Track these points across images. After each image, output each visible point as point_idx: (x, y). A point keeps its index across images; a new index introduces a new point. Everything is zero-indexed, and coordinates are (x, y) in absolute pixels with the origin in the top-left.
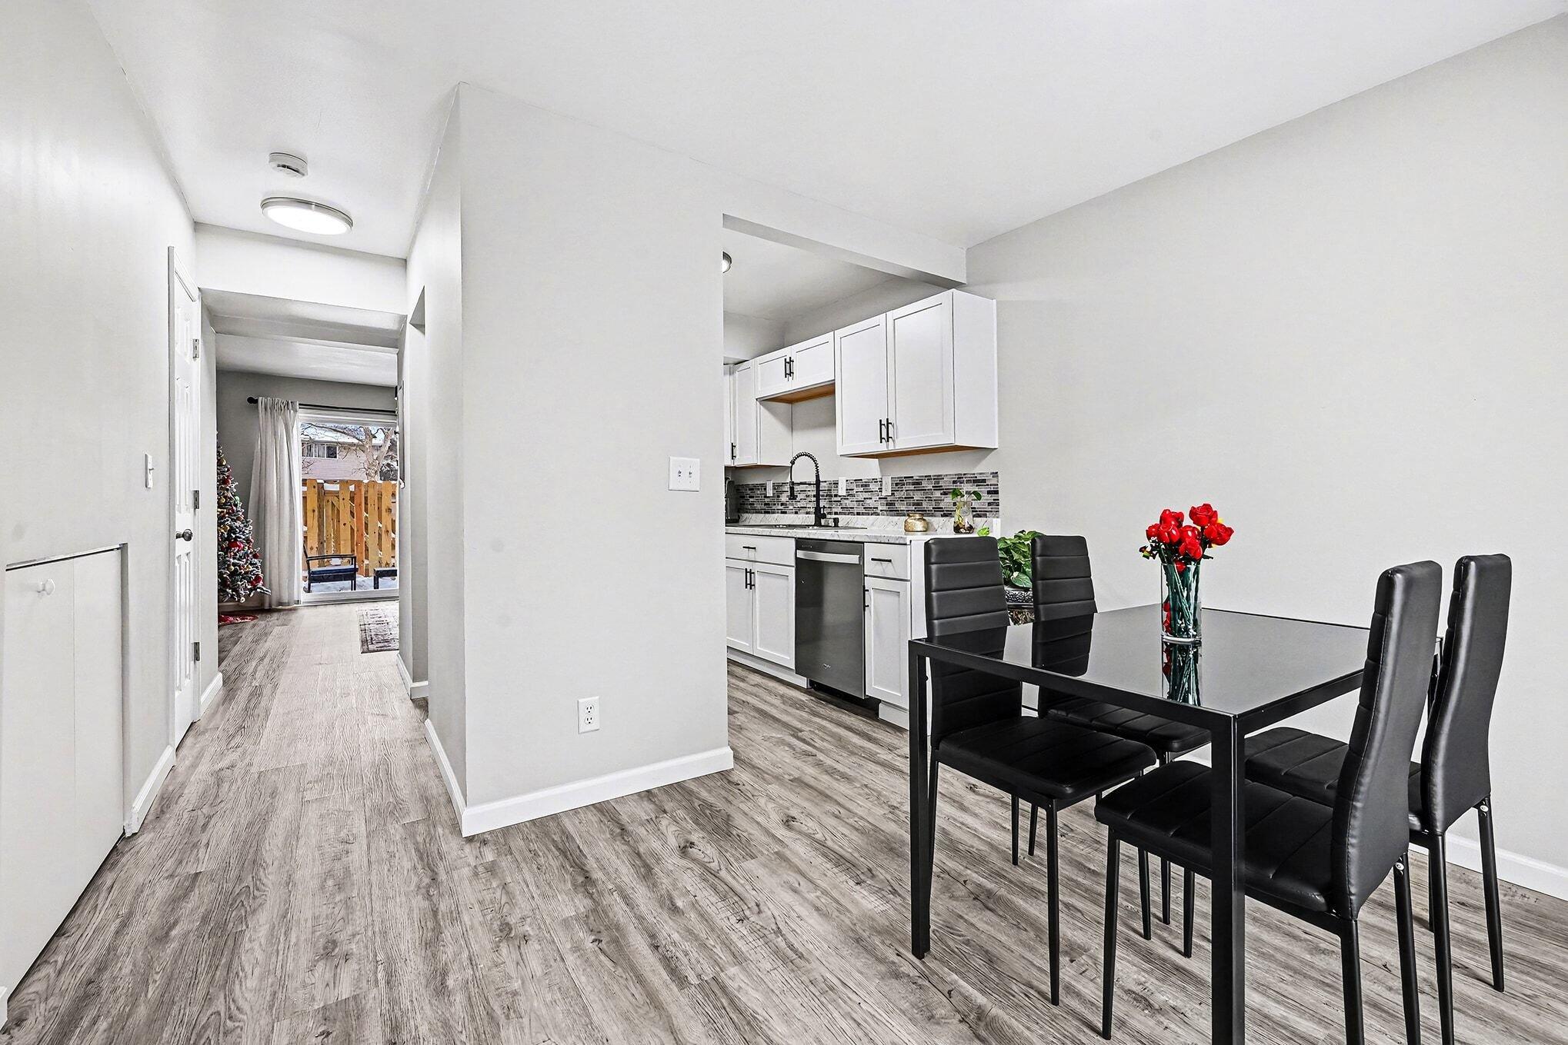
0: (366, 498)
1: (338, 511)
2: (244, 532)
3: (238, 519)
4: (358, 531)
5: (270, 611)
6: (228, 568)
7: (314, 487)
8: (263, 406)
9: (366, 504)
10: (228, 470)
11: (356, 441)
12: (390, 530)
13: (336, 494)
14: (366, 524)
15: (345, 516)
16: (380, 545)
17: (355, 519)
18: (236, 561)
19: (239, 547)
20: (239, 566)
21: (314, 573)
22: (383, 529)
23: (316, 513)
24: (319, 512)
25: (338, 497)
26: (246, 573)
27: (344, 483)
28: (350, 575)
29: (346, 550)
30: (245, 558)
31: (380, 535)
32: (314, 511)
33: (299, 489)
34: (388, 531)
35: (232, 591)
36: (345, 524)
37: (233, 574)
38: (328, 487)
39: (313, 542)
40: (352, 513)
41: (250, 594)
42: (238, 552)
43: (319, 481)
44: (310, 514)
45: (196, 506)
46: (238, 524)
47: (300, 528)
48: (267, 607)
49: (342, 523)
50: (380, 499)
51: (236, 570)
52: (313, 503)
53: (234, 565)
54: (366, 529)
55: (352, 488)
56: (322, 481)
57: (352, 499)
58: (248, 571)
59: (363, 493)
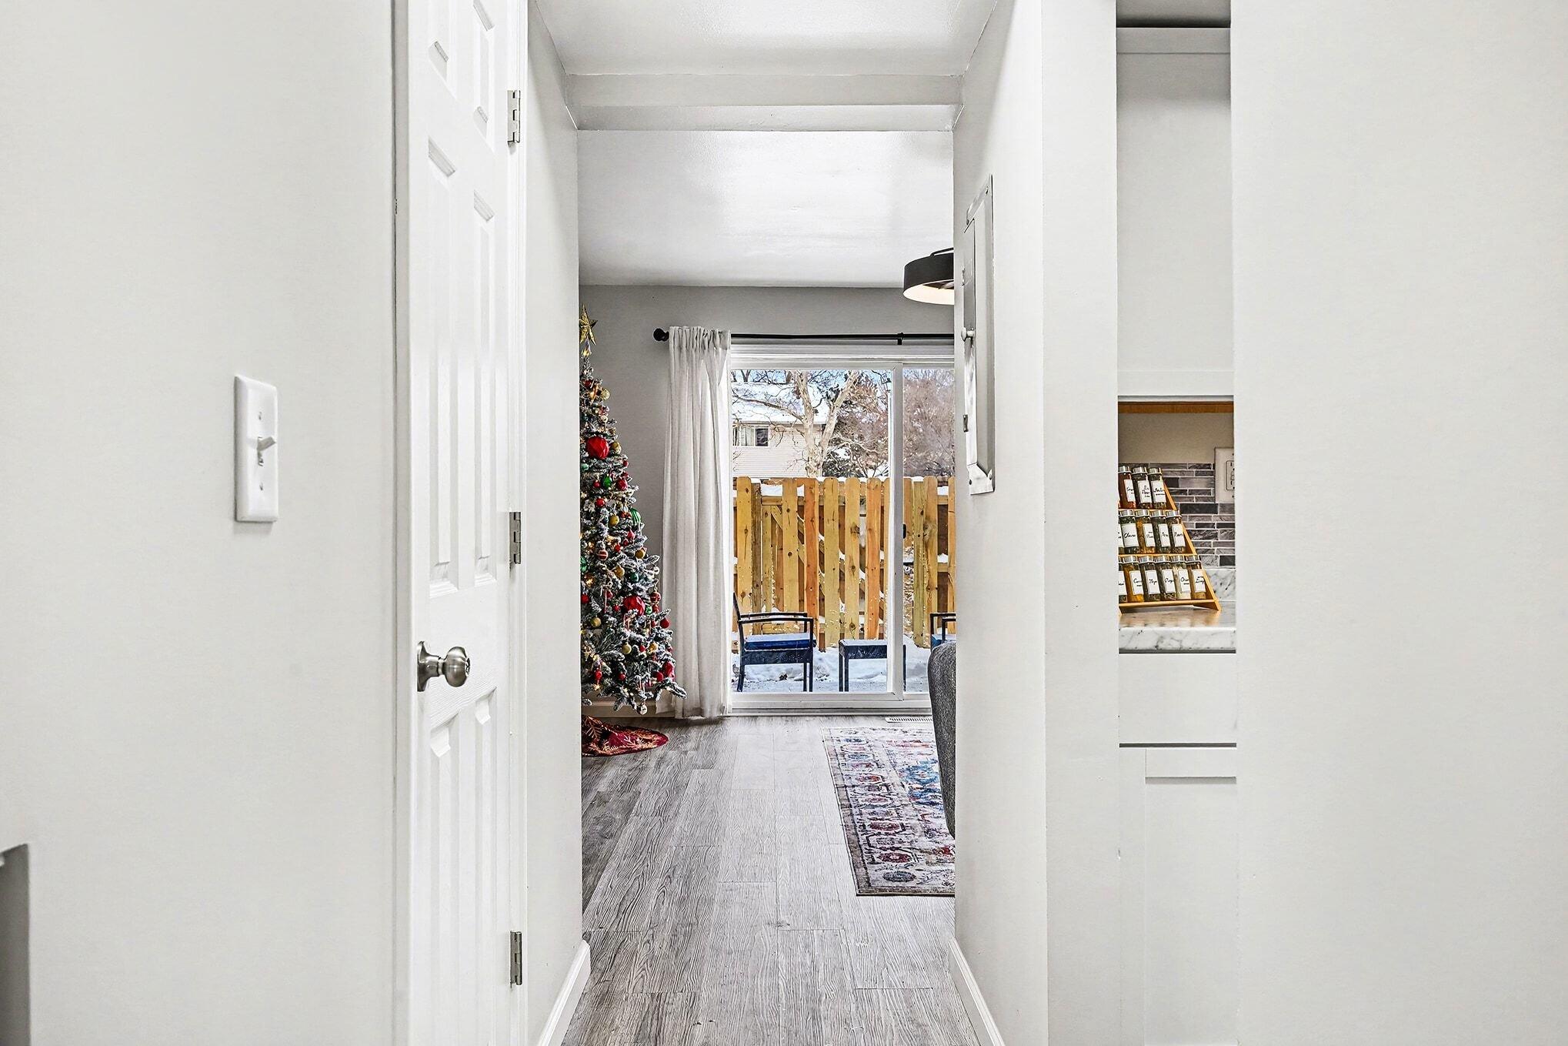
0: (821, 508)
1: (781, 531)
2: (646, 579)
3: (639, 555)
4: (808, 566)
5: (685, 724)
6: (622, 647)
7: (747, 491)
8: (677, 345)
9: (821, 518)
10: (625, 464)
11: (792, 419)
12: (857, 566)
13: (778, 502)
14: (822, 554)
15: (790, 540)
16: (841, 592)
17: (805, 545)
18: (634, 635)
19: (639, 607)
20: (639, 644)
21: (748, 645)
22: (847, 565)
23: (750, 534)
24: (754, 534)
25: (780, 507)
26: (650, 656)
27: (789, 483)
28: (800, 652)
29: (791, 605)
30: (648, 627)
31: (842, 575)
32: (746, 531)
33: (728, 495)
34: (853, 567)
35: (629, 692)
36: (790, 554)
37: (631, 658)
38: (767, 491)
39: (746, 586)
40: (801, 536)
41: (655, 696)
42: (637, 616)
43: (754, 481)
44: (741, 536)
45: (515, 559)
46: (638, 563)
47: (729, 562)
48: (679, 716)
49: (785, 552)
50: (842, 509)
51: (634, 652)
52: (746, 520)
53: (632, 641)
54: (822, 563)
55: (801, 491)
56: (758, 481)
57: (801, 510)
58: (653, 654)
59: (817, 499)
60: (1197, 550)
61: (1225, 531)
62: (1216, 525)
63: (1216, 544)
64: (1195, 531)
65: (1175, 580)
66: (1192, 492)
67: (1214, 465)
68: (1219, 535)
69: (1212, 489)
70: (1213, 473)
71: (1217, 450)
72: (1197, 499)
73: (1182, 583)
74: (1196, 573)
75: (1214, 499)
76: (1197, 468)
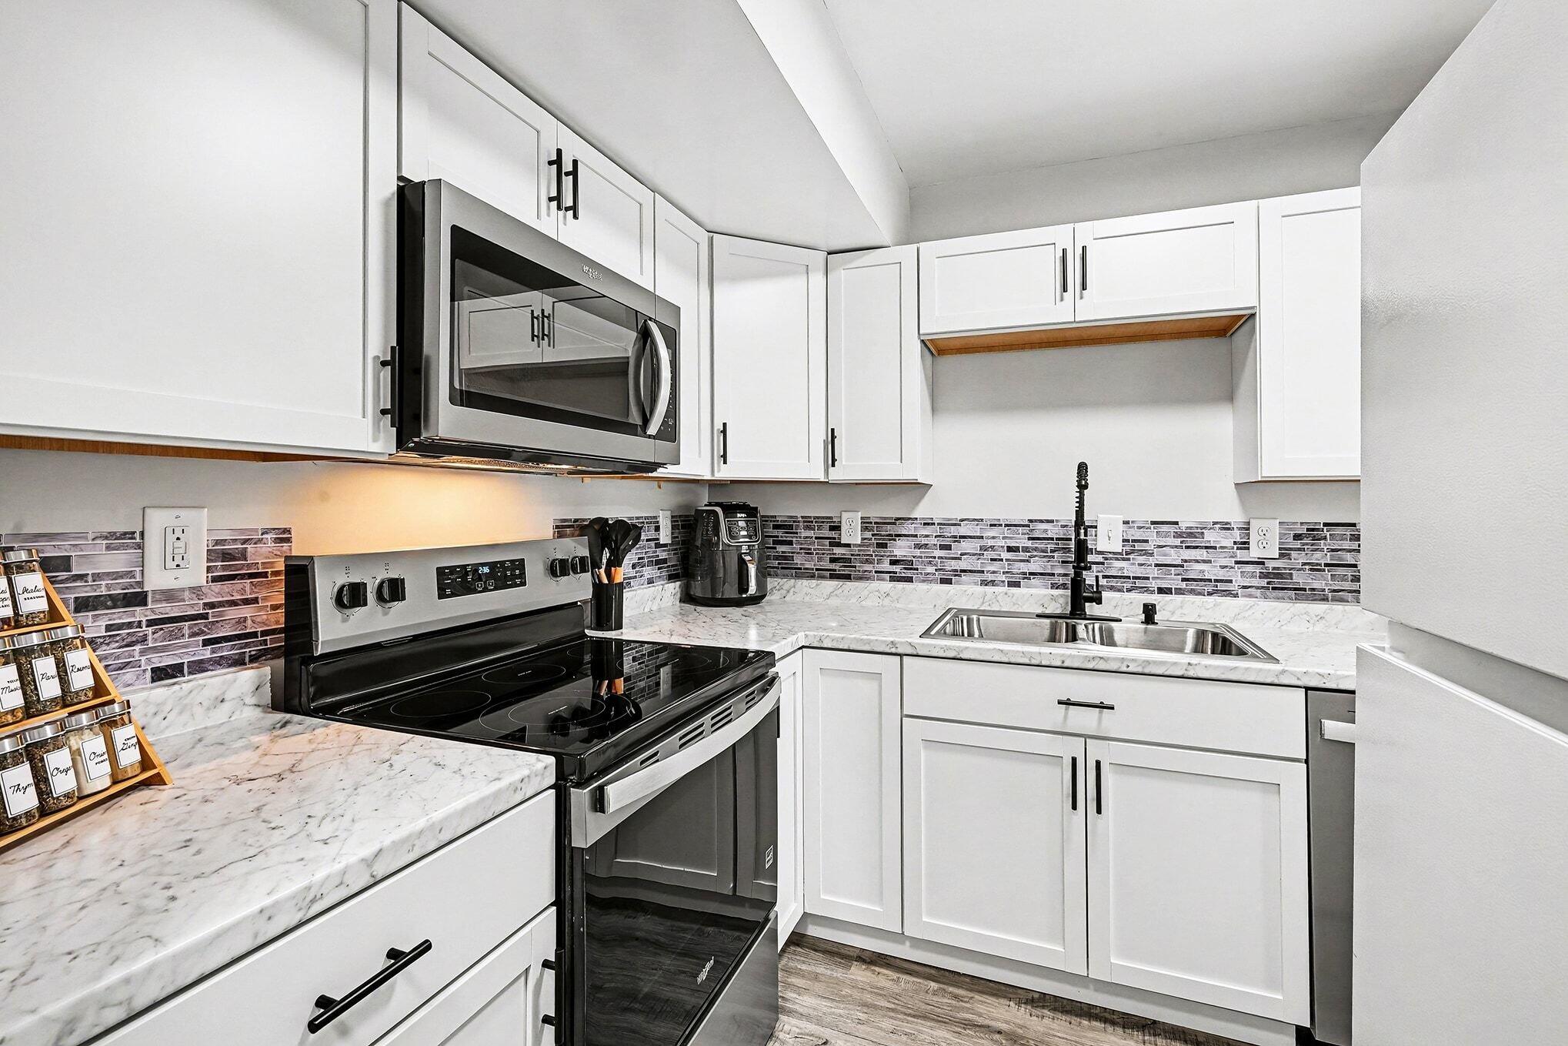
60: (106, 666)
61: (162, 629)
62: (144, 624)
63: (142, 653)
64: (104, 637)
65: (74, 765)
66: (97, 577)
67: (142, 534)
68: (150, 638)
69: (138, 569)
70: (140, 546)
71: (148, 511)
72: (108, 587)
73: (91, 764)
74: (121, 735)
75: (141, 584)
76: (106, 538)
